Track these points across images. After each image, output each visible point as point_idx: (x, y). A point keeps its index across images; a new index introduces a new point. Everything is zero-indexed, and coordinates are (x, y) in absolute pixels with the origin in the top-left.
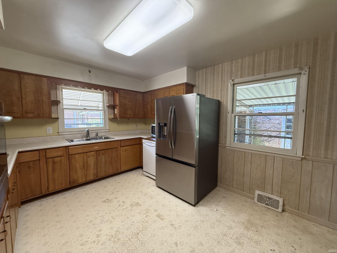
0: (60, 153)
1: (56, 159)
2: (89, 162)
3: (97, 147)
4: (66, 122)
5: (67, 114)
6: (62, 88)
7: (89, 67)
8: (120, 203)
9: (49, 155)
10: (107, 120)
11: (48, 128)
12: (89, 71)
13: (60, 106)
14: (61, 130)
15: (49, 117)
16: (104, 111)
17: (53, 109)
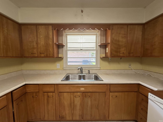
0: (52, 89)
2: (76, 102)
3: (83, 89)
4: (69, 60)
10: (99, 59)
12: (82, 11)
13: (65, 48)
14: (65, 66)
15: (53, 57)
16: (97, 50)
17: (60, 50)
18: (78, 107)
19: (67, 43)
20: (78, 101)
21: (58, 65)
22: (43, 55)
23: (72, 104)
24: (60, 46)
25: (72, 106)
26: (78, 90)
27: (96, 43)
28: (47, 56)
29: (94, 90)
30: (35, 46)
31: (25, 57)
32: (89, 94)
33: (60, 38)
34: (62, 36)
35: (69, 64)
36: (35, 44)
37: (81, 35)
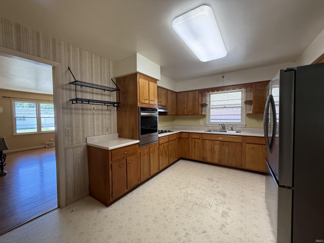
0: (198, 137)
1: (196, 140)
2: (215, 149)
3: (222, 138)
4: (212, 117)
5: (213, 112)
6: (210, 95)
7: (223, 73)
8: (215, 186)
9: (194, 136)
11: (201, 121)
12: (223, 77)
13: (208, 107)
14: (207, 123)
15: (198, 114)
16: (242, 107)
17: (204, 109)
18: (217, 153)
19: (210, 101)
20: (217, 148)
21: (201, 122)
22: (190, 113)
23: (212, 150)
24: (204, 105)
25: (212, 151)
26: (217, 139)
27: (242, 99)
28: (193, 114)
29: (231, 140)
30: (186, 107)
31: (179, 115)
32: (226, 143)
33: (204, 98)
34: (206, 96)
35: (211, 121)
36: (185, 105)
37: (225, 93)
